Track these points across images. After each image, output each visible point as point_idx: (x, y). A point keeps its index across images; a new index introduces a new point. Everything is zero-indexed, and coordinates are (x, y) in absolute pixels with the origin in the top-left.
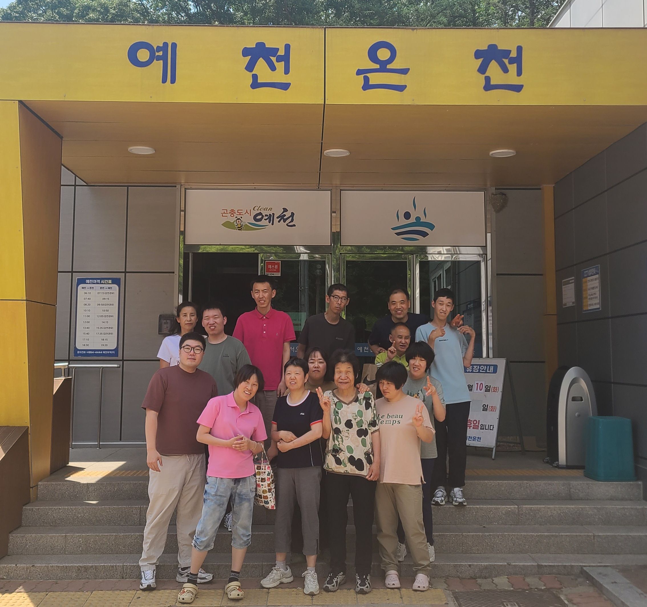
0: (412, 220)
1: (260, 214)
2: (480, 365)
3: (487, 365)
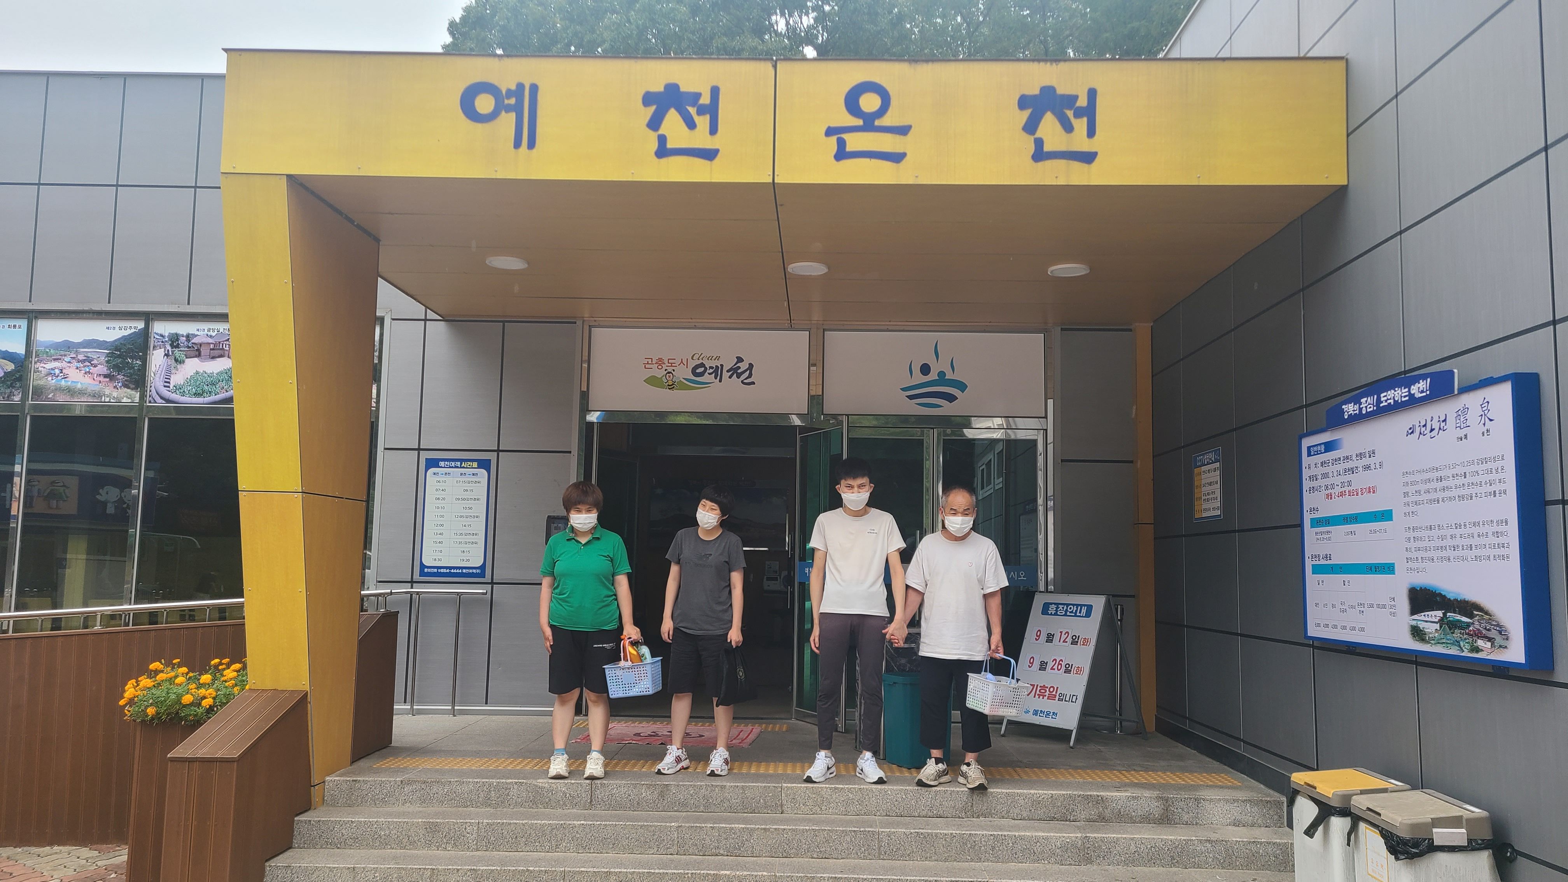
0: (933, 376)
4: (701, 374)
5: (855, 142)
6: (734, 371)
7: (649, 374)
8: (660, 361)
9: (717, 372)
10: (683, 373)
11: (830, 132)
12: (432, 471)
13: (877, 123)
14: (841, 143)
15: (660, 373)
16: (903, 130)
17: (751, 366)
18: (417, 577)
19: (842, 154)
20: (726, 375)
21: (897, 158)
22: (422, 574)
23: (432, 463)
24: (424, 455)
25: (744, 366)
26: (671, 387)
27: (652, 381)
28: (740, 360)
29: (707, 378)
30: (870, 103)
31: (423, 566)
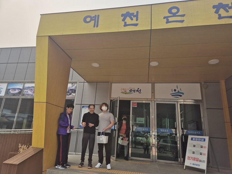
0: (177, 91)
1: (131, 90)
2: (198, 138)
3: (201, 138)
4: (131, 91)
5: (170, 19)
6: (137, 91)
7: (122, 91)
8: (124, 89)
9: (134, 91)
10: (128, 91)
11: (164, 18)
12: (83, 108)
13: (176, 15)
14: (168, 20)
15: (124, 91)
16: (183, 16)
17: (141, 90)
18: (79, 128)
19: (168, 22)
20: (136, 91)
21: (182, 21)
22: (80, 127)
23: (83, 107)
24: (82, 106)
25: (139, 90)
26: (126, 94)
27: (122, 93)
28: (138, 89)
29: (132, 92)
30: (174, 11)
31: (80, 126)
